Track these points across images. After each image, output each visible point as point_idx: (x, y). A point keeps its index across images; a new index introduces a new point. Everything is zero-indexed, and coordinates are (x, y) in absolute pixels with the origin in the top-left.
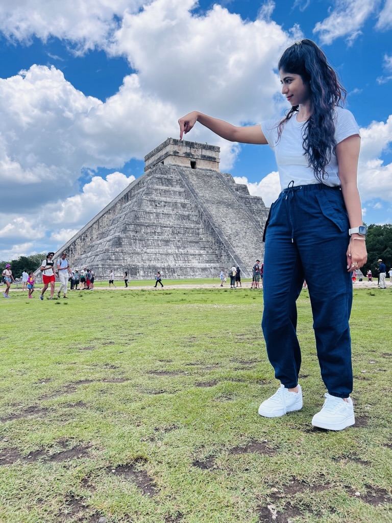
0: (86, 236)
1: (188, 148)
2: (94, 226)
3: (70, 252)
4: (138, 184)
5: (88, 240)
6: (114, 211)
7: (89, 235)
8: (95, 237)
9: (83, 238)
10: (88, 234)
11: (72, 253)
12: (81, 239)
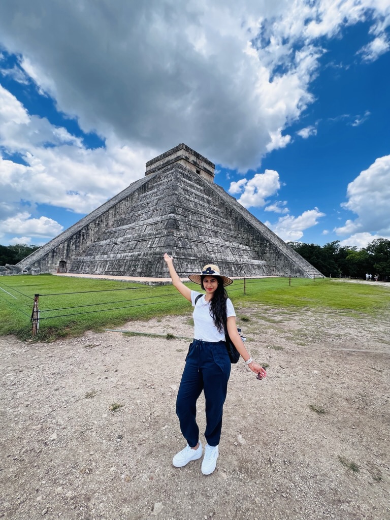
0: (101, 221)
1: (195, 158)
2: (111, 211)
3: (82, 237)
4: (155, 177)
5: (103, 225)
6: (132, 199)
7: (104, 221)
8: (111, 223)
9: (97, 222)
10: (104, 219)
11: (84, 239)
12: (95, 224)
